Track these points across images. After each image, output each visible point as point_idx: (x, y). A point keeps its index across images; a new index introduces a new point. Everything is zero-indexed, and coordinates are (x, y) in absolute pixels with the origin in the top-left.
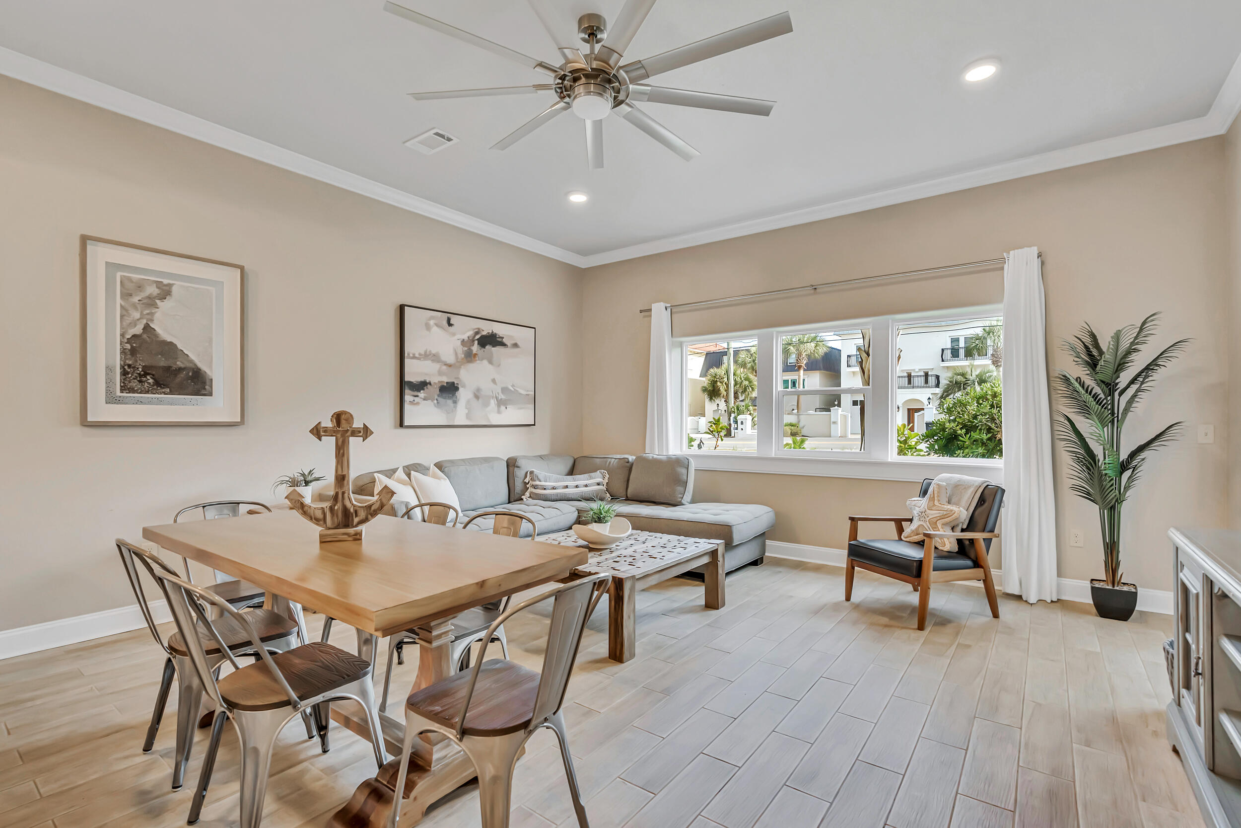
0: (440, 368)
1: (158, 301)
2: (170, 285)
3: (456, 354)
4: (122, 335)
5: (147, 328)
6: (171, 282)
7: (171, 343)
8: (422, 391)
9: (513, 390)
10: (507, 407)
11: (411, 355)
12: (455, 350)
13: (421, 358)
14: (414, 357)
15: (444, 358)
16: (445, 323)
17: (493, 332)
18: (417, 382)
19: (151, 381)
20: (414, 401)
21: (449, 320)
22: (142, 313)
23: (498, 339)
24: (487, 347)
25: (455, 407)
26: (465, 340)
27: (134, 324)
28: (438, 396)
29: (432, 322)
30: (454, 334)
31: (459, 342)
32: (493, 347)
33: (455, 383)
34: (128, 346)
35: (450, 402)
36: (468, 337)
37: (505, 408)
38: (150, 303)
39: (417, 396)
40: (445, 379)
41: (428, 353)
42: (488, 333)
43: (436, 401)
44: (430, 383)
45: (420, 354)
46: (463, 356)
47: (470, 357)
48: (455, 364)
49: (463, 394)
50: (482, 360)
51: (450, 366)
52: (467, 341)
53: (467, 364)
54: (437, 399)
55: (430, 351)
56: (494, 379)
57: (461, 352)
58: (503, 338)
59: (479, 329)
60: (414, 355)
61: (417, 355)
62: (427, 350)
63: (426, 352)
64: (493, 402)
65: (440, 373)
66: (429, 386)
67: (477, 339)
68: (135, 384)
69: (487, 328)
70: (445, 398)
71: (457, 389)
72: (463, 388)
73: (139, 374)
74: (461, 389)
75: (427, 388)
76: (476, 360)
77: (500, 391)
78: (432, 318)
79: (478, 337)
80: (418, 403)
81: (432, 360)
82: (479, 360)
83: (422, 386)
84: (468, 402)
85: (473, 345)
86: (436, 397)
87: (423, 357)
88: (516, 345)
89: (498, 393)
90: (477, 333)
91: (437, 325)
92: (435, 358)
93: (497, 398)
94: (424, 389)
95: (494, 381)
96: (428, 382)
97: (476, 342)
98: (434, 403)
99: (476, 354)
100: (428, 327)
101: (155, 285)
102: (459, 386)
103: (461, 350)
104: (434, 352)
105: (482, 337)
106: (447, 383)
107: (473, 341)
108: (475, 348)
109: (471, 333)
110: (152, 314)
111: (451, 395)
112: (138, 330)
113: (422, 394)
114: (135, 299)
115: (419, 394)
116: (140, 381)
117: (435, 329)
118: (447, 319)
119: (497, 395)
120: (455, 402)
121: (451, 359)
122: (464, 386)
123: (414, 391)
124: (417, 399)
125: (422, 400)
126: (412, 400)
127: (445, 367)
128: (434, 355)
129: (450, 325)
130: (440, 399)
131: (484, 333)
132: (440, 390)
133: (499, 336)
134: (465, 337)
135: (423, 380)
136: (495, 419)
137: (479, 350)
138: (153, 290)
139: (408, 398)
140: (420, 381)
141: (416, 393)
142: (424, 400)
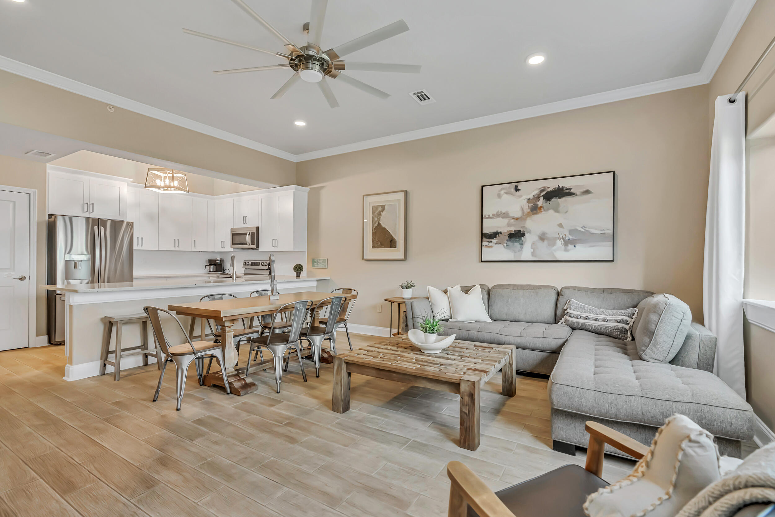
0: (509, 221)
1: (381, 213)
2: (385, 206)
3: (523, 210)
4: (373, 227)
5: (379, 224)
6: (385, 204)
7: (385, 228)
8: (494, 239)
9: (583, 230)
10: (576, 245)
11: (487, 216)
12: (522, 207)
13: (494, 217)
14: (489, 217)
15: (511, 215)
16: (513, 190)
17: (559, 186)
18: (491, 233)
19: (379, 243)
20: (489, 245)
21: (516, 187)
22: (377, 219)
23: (564, 191)
24: (553, 200)
25: (522, 248)
26: (531, 199)
27: (375, 223)
28: (507, 241)
29: (502, 192)
30: (521, 196)
31: (526, 201)
32: (560, 198)
33: (522, 230)
34: (374, 231)
35: (517, 244)
36: (534, 196)
37: (573, 246)
38: (380, 214)
39: (491, 242)
40: (513, 229)
41: (499, 213)
42: (555, 188)
43: (505, 245)
44: (501, 233)
45: (493, 215)
46: (529, 210)
47: (535, 209)
48: (521, 217)
49: (529, 239)
50: (548, 209)
51: (517, 219)
52: (533, 199)
53: (532, 216)
54: (506, 243)
55: (501, 211)
56: (561, 224)
57: (527, 208)
58: (570, 189)
59: (544, 187)
60: (489, 216)
61: (491, 216)
62: (498, 212)
63: (497, 213)
64: (559, 243)
65: (509, 225)
66: (500, 235)
67: (543, 196)
68: (375, 245)
69: (552, 185)
70: (513, 242)
71: (523, 235)
72: (528, 234)
73: (377, 241)
74: (527, 235)
75: (498, 236)
76: (542, 211)
77: (567, 233)
78: (502, 189)
79: (543, 194)
80: (492, 247)
81: (502, 217)
82: (544, 210)
83: (495, 235)
84: (533, 244)
85: (539, 201)
86: (506, 241)
87: (495, 217)
88: (587, 192)
89: (565, 235)
90: (542, 191)
91: (506, 193)
92: (505, 215)
93: (563, 238)
94: (496, 237)
95: (560, 225)
96: (499, 232)
97: (542, 198)
98: (504, 246)
99: (541, 207)
100: (499, 196)
101: (381, 207)
102: (525, 233)
103: (527, 207)
104: (503, 212)
105: (548, 193)
106: (514, 231)
107: (539, 197)
108: (541, 202)
109: (536, 192)
110: (380, 218)
111: (518, 240)
112: (376, 225)
113: (495, 240)
114: (376, 214)
115: (492, 240)
116: (377, 244)
117: (505, 196)
118: (514, 187)
119: (564, 237)
120: (521, 244)
121: (518, 214)
122: (529, 232)
123: (489, 239)
124: (491, 244)
125: (495, 244)
126: (487, 244)
127: (512, 221)
128: (504, 214)
129: (517, 190)
130: (509, 243)
131: (549, 190)
132: (508, 237)
133: (566, 188)
134: (531, 196)
135: (495, 231)
136: (561, 255)
137: (545, 203)
138: (380, 209)
139: (485, 243)
140: (493, 232)
141: (490, 240)
142: (496, 244)
